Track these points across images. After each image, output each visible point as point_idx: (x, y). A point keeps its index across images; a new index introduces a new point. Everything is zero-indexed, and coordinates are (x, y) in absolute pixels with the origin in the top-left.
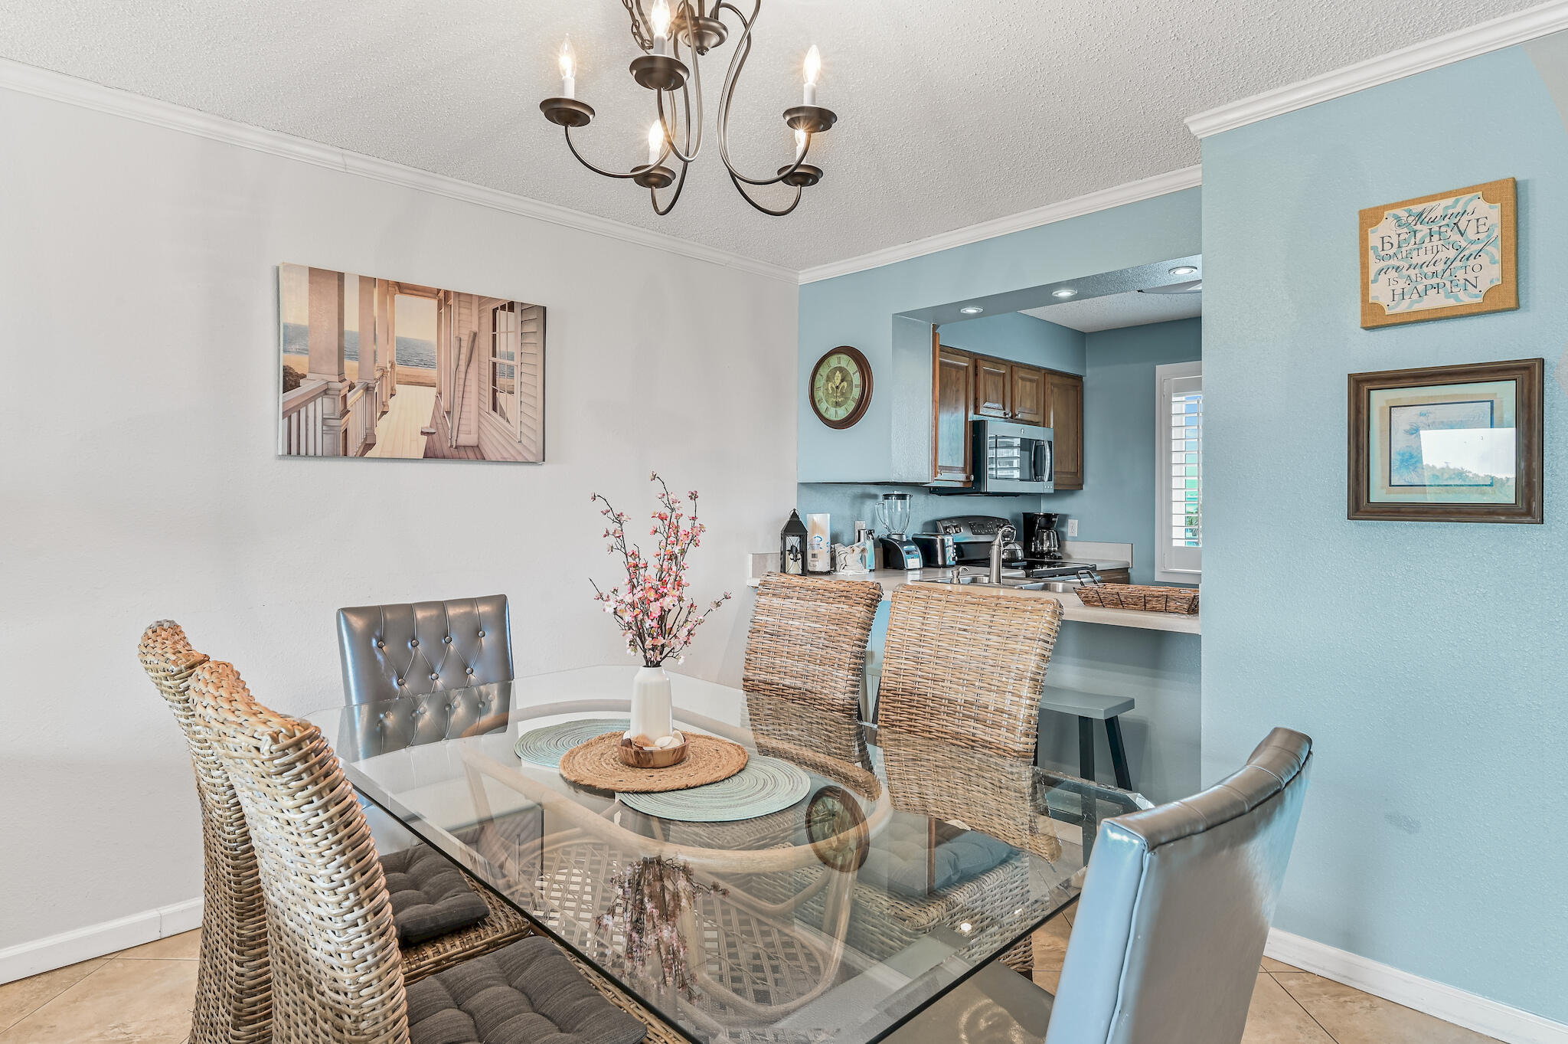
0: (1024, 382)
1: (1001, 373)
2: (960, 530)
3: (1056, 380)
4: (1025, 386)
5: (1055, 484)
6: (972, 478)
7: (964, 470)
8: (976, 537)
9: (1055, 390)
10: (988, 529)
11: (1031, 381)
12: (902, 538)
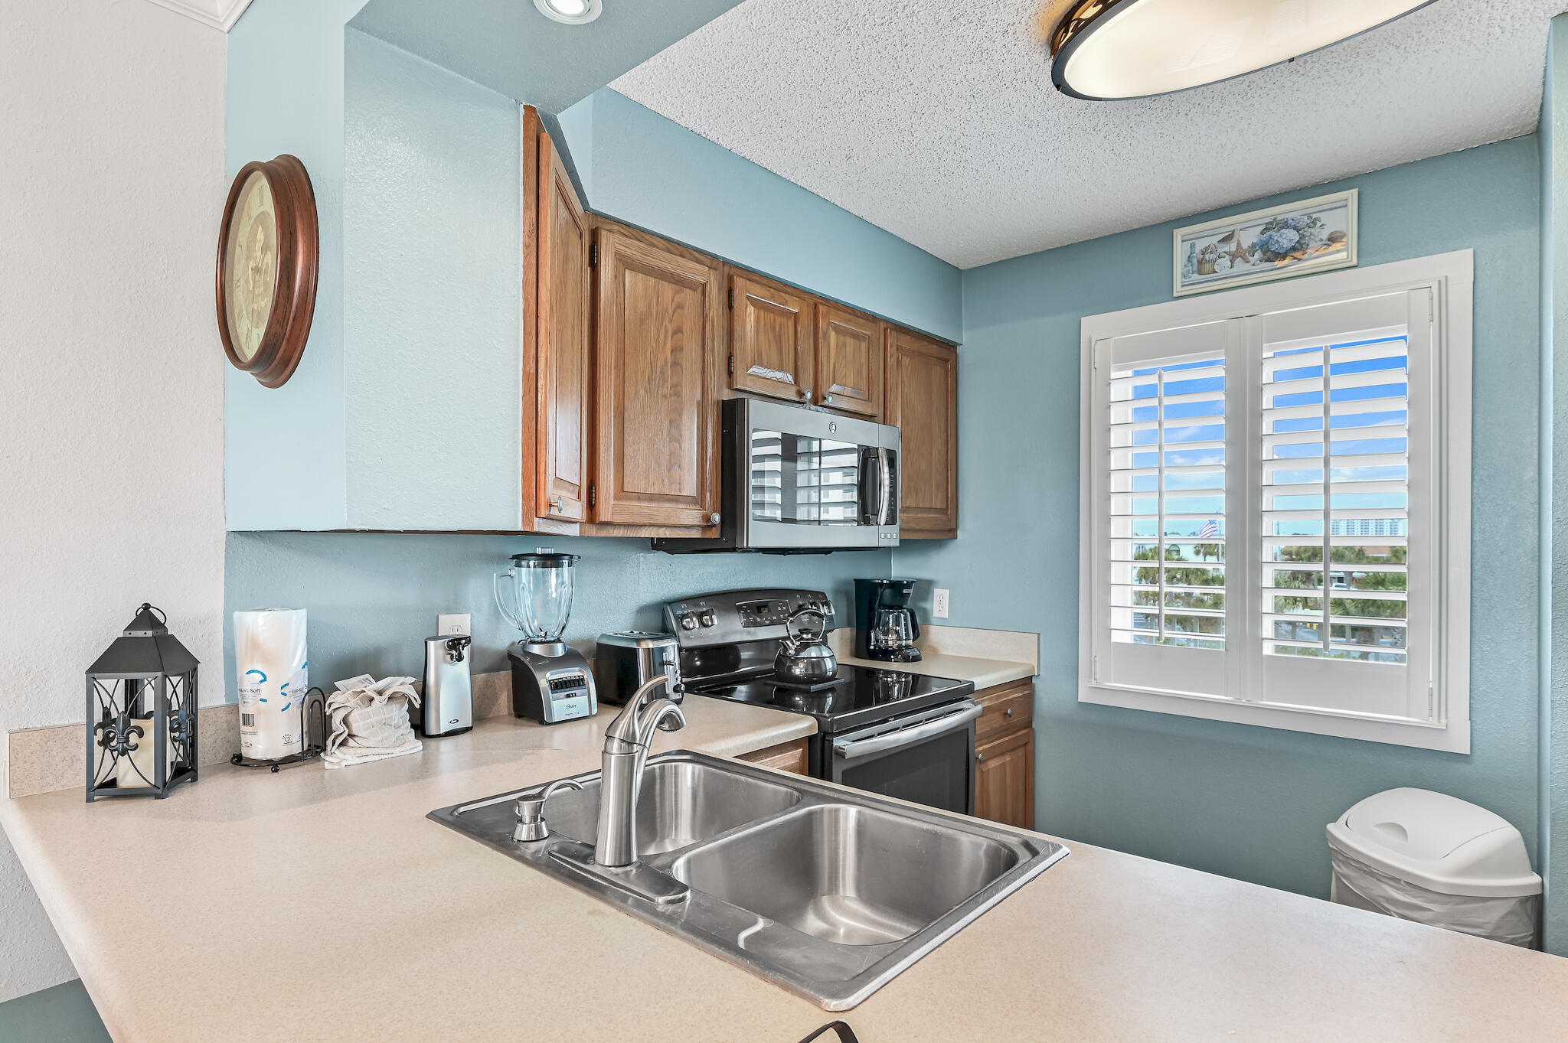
0: (842, 338)
1: (791, 313)
2: (712, 620)
3: (906, 342)
4: (845, 345)
5: (901, 530)
6: (717, 518)
7: (698, 501)
8: (749, 633)
9: (906, 361)
10: (778, 614)
11: (856, 336)
12: (552, 650)
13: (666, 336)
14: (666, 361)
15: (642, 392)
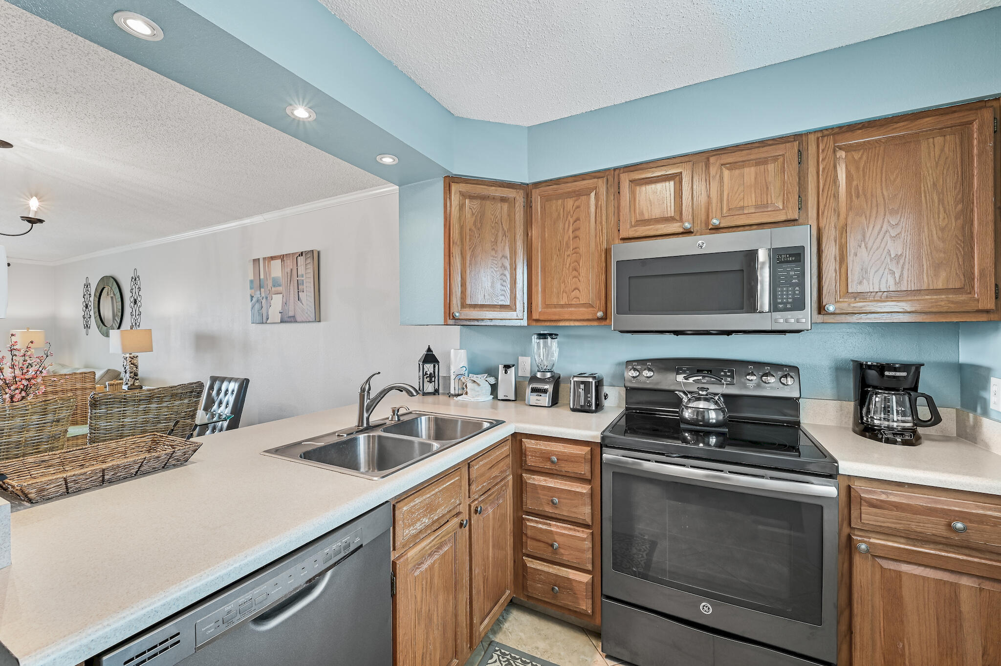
0: (738, 172)
4: (742, 175)
13: (569, 226)
14: (569, 237)
15: (555, 256)
